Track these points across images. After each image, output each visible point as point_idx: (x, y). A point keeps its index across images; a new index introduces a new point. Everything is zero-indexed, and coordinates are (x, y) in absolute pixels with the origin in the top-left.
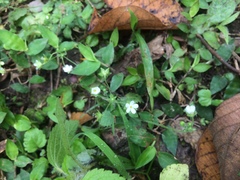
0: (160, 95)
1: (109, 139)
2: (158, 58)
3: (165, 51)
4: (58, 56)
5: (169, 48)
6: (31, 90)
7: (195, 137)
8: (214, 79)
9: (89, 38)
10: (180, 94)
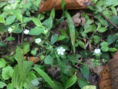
0: (79, 46)
1: (50, 72)
2: (78, 25)
3: (81, 21)
4: (22, 25)
5: (84, 20)
6: (8, 45)
7: (99, 70)
8: (109, 36)
9: (39, 15)
10: (90, 45)
